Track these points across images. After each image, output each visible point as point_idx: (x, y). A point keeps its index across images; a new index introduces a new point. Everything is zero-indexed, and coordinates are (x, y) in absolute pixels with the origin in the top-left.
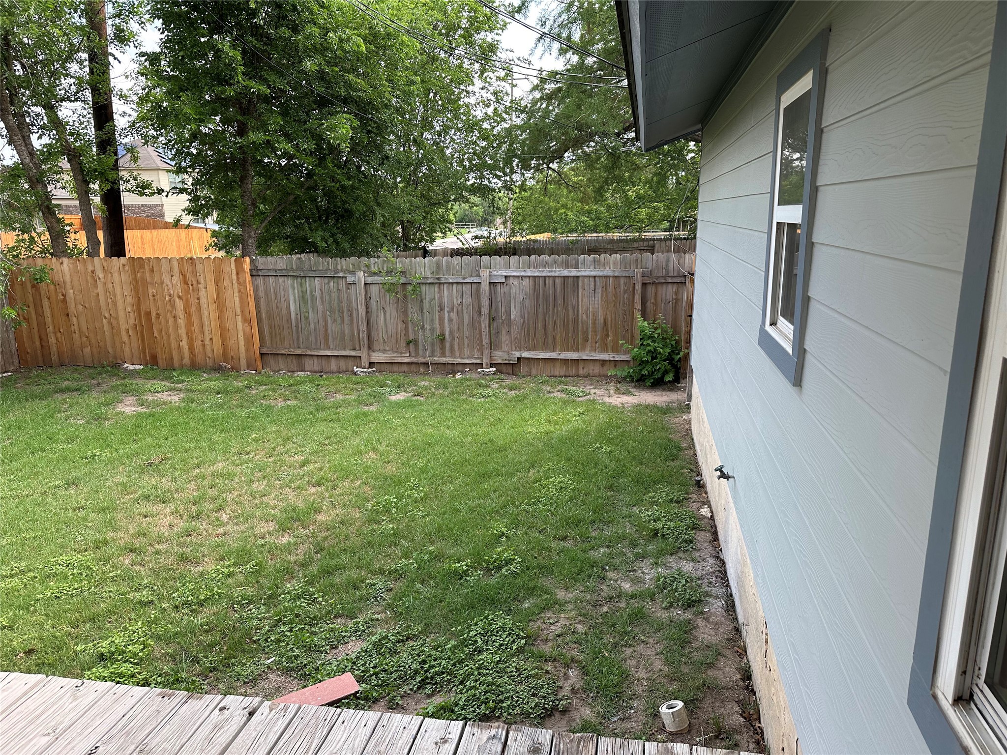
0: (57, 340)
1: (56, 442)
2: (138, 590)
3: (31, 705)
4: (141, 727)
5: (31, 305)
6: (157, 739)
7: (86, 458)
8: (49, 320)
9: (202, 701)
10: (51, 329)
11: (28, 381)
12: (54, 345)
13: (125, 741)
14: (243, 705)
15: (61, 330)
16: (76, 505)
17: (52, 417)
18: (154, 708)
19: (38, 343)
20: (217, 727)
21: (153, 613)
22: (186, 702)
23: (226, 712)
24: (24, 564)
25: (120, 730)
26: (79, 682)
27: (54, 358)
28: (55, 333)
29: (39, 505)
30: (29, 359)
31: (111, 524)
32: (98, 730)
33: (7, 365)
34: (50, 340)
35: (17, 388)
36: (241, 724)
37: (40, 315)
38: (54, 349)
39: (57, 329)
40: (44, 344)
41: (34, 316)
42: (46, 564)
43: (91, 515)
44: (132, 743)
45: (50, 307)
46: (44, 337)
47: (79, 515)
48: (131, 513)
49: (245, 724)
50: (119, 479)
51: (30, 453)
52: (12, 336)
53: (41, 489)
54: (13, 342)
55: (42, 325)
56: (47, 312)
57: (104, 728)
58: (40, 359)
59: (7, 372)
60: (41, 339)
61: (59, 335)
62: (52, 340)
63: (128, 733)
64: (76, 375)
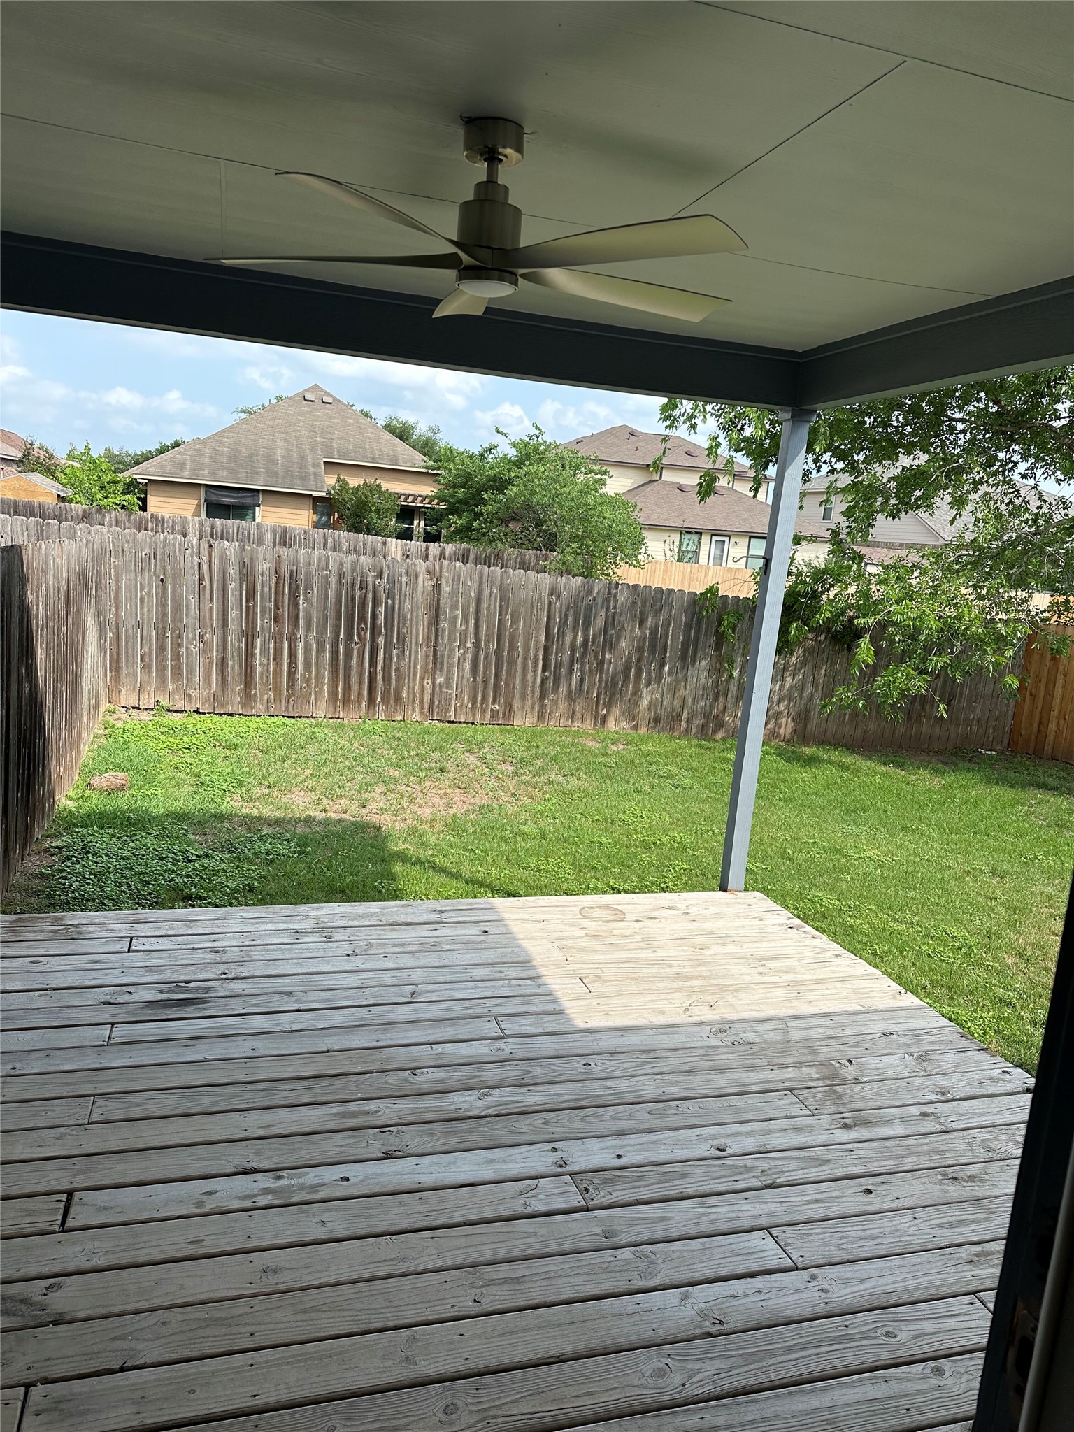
0: (1058, 729)
1: (1004, 831)
2: (1006, 989)
3: (863, 984)
4: (932, 1043)
5: (1044, 681)
6: (937, 1057)
7: (1026, 858)
8: (1057, 702)
9: (992, 1058)
10: (1055, 713)
11: (1008, 766)
12: (1053, 733)
13: (913, 1044)
14: (1026, 1081)
15: (1067, 717)
16: (990, 894)
17: (1013, 807)
18: (950, 1038)
19: (1035, 726)
20: (992, 1079)
21: (1007, 1012)
22: (978, 1050)
23: (1007, 1076)
24: (916, 919)
25: (915, 1035)
26: (904, 991)
27: (1048, 748)
28: (1058, 718)
29: (956, 880)
30: (1020, 742)
31: (1015, 926)
32: (899, 1025)
33: (995, 743)
34: (1050, 725)
35: (995, 769)
36: (1015, 1091)
37: (1049, 694)
38: (1051, 738)
39: (1062, 716)
40: (1042, 729)
41: (1042, 693)
42: (936, 927)
43: (1000, 908)
44: (918, 1047)
45: (1064, 686)
46: (1044, 721)
47: (989, 904)
48: (1042, 925)
49: (1019, 1093)
50: (1049, 890)
51: (973, 832)
52: (1011, 713)
53: (966, 867)
54: (1010, 718)
55: (1047, 706)
56: (1058, 691)
57: (904, 1027)
58: (1032, 745)
59: (991, 750)
60: (1040, 723)
61: (1062, 722)
62: (1053, 726)
63: (919, 1040)
64: (1063, 774)
